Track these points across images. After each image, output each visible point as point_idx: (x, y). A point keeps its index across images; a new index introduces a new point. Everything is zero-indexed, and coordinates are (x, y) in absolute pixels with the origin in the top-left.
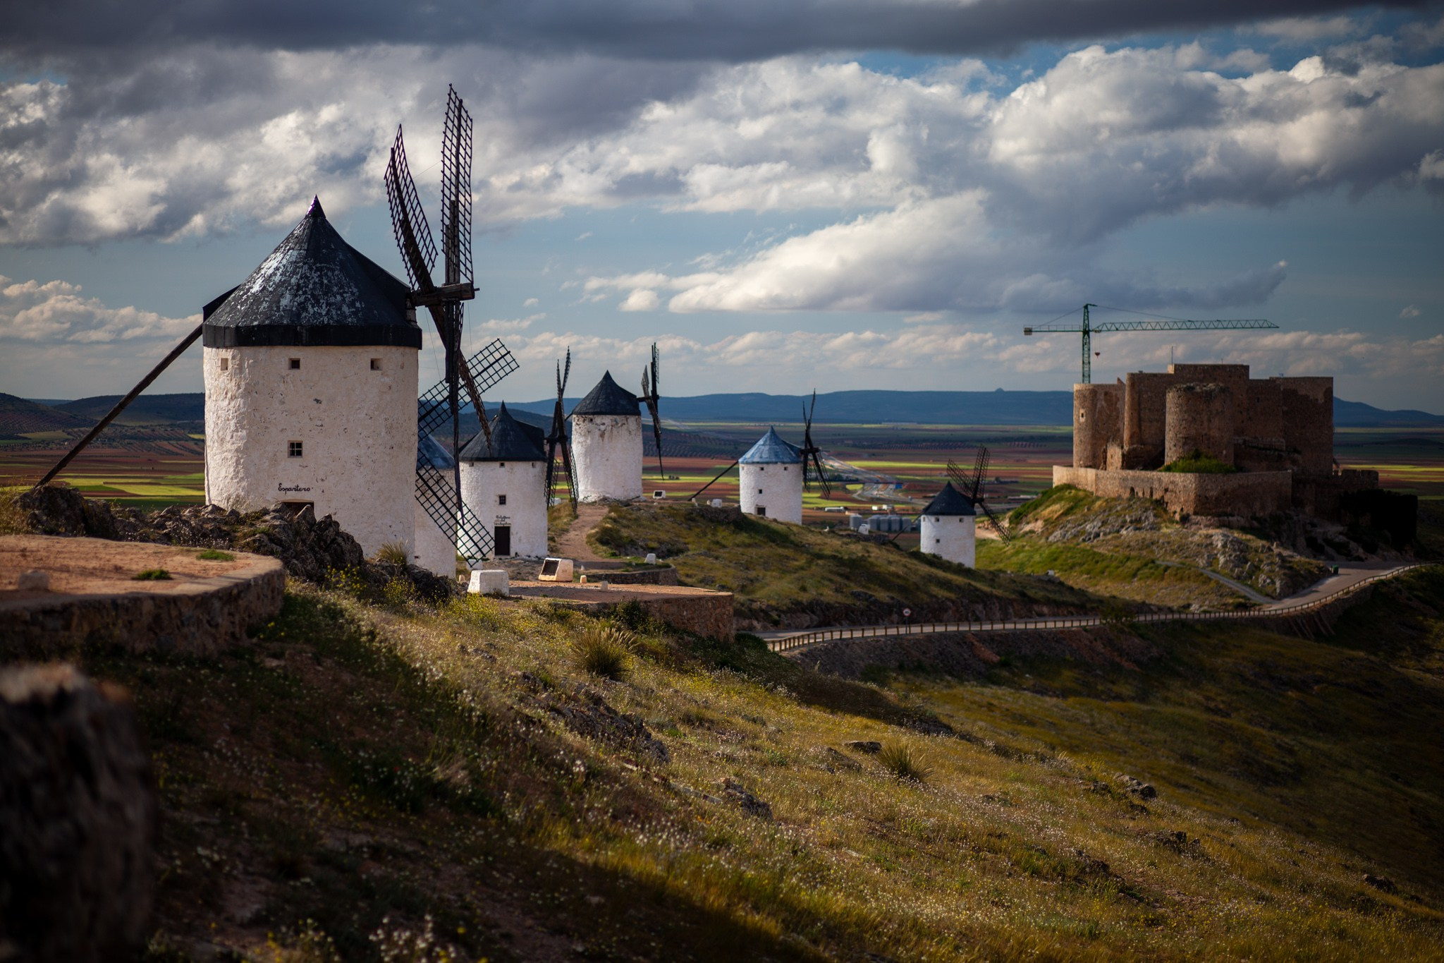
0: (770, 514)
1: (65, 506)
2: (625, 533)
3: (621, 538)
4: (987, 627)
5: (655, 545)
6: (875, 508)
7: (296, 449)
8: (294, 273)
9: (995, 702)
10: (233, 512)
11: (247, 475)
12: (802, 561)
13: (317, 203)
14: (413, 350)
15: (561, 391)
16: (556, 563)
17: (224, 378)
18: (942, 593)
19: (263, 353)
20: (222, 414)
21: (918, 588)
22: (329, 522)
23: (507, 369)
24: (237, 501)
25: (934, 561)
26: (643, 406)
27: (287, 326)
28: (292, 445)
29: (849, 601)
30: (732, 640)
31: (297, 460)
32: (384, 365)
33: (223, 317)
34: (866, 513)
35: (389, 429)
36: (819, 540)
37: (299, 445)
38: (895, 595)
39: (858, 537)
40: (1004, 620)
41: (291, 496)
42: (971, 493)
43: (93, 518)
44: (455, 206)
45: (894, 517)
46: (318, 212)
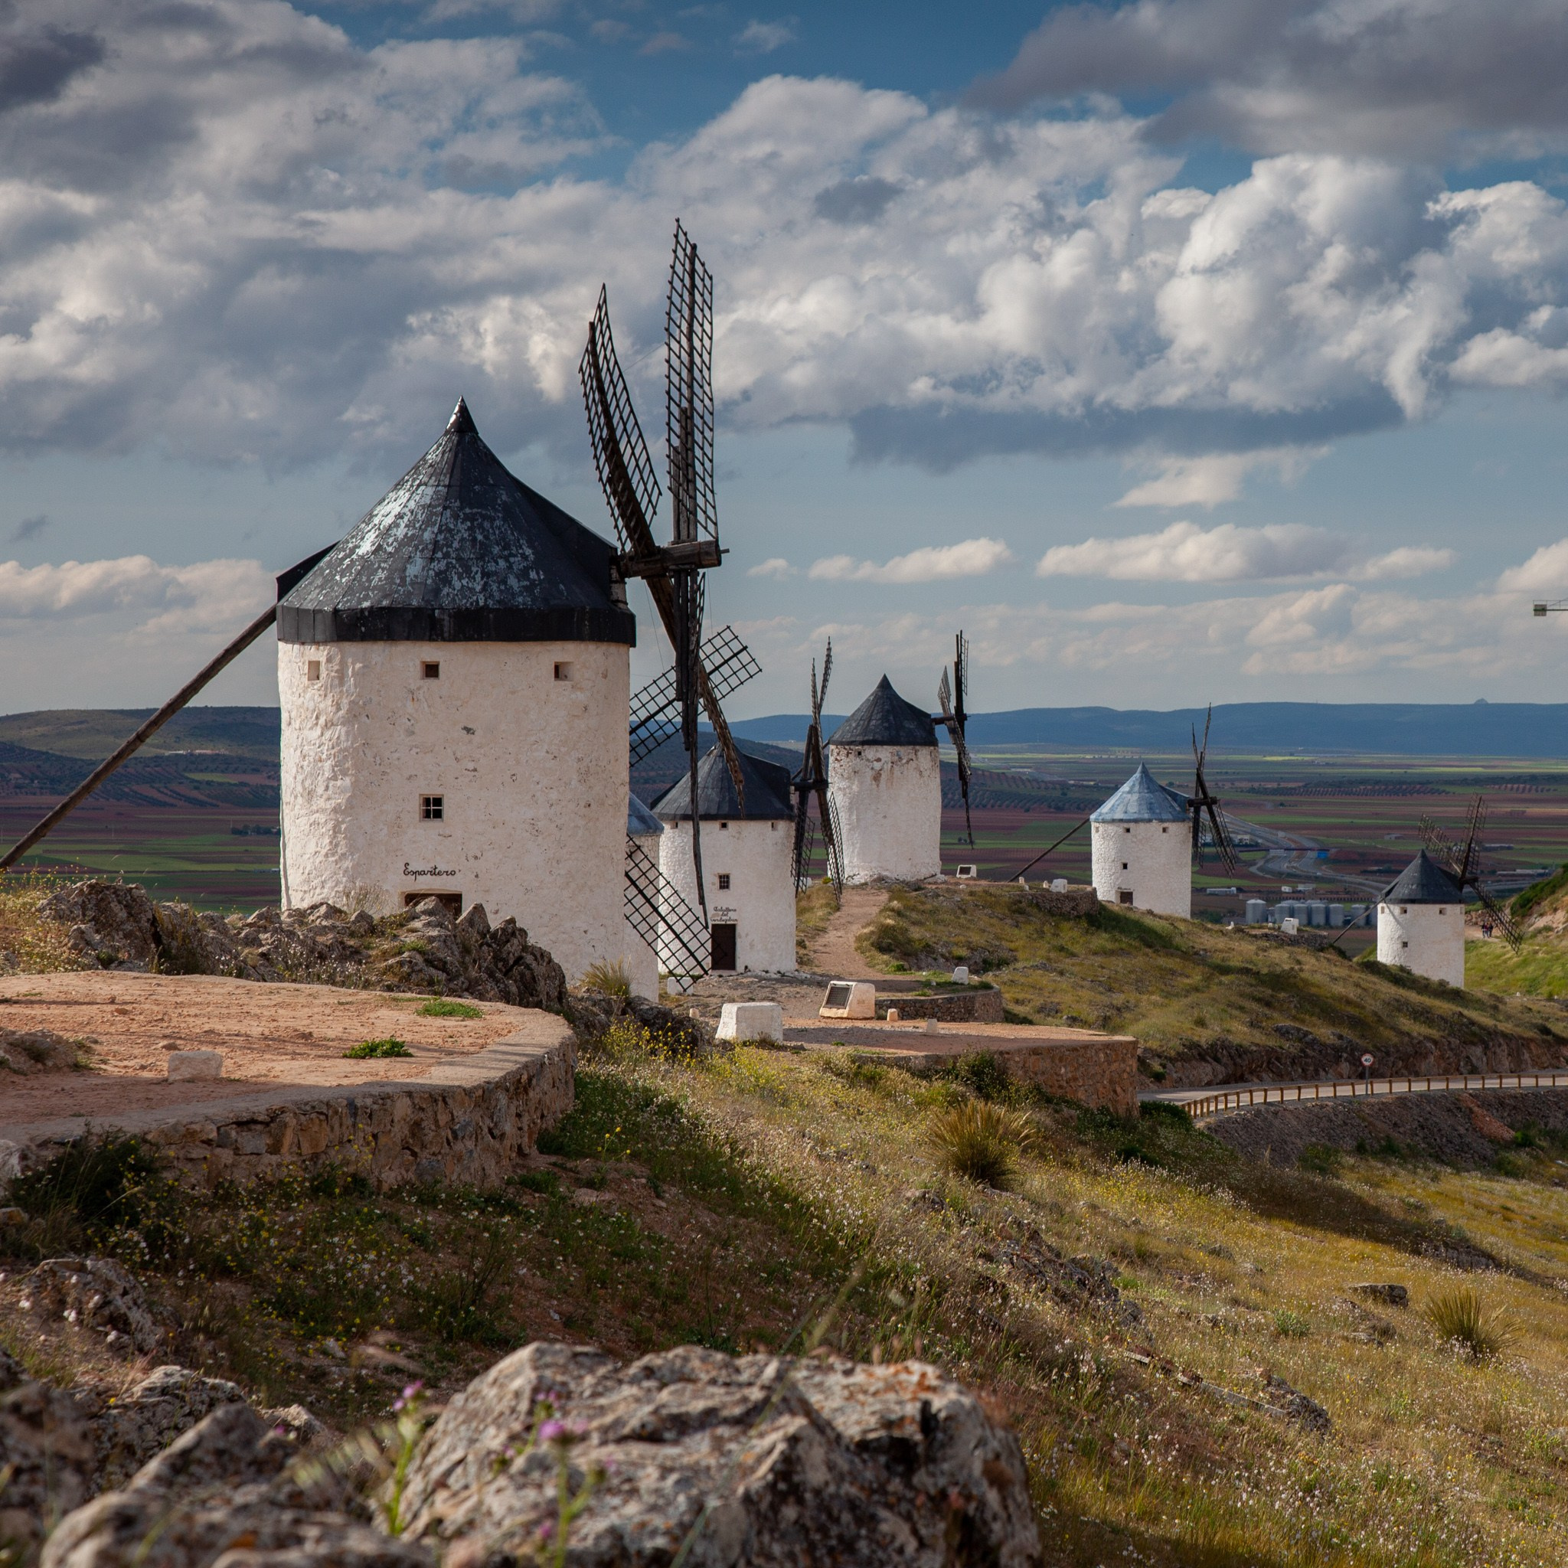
0: (1140, 903)
1: (123, 914)
2: (916, 933)
3: (910, 941)
4: (1492, 1083)
5: (963, 952)
6: (1286, 889)
7: (433, 808)
8: (428, 522)
9: (1513, 1205)
10: (363, 917)
11: (352, 849)
12: (1196, 977)
13: (464, 411)
14: (622, 648)
15: (818, 707)
16: (847, 989)
17: (314, 692)
18: (1418, 1029)
19: (378, 652)
20: (311, 751)
21: (1380, 1020)
22: (512, 931)
23: (743, 675)
24: (363, 897)
25: (1400, 977)
26: (941, 731)
27: (418, 610)
28: (427, 801)
29: (1272, 1042)
30: (1136, 1113)
31: (434, 824)
32: (576, 672)
33: (310, 595)
34: (1272, 897)
35: (585, 776)
36: (1221, 943)
37: (438, 801)
38: (1346, 1032)
39: (1282, 940)
40: (1517, 1071)
41: (424, 884)
42: (1457, 869)
43: (172, 935)
44: (687, 417)
45: (1317, 904)
46: (465, 424)
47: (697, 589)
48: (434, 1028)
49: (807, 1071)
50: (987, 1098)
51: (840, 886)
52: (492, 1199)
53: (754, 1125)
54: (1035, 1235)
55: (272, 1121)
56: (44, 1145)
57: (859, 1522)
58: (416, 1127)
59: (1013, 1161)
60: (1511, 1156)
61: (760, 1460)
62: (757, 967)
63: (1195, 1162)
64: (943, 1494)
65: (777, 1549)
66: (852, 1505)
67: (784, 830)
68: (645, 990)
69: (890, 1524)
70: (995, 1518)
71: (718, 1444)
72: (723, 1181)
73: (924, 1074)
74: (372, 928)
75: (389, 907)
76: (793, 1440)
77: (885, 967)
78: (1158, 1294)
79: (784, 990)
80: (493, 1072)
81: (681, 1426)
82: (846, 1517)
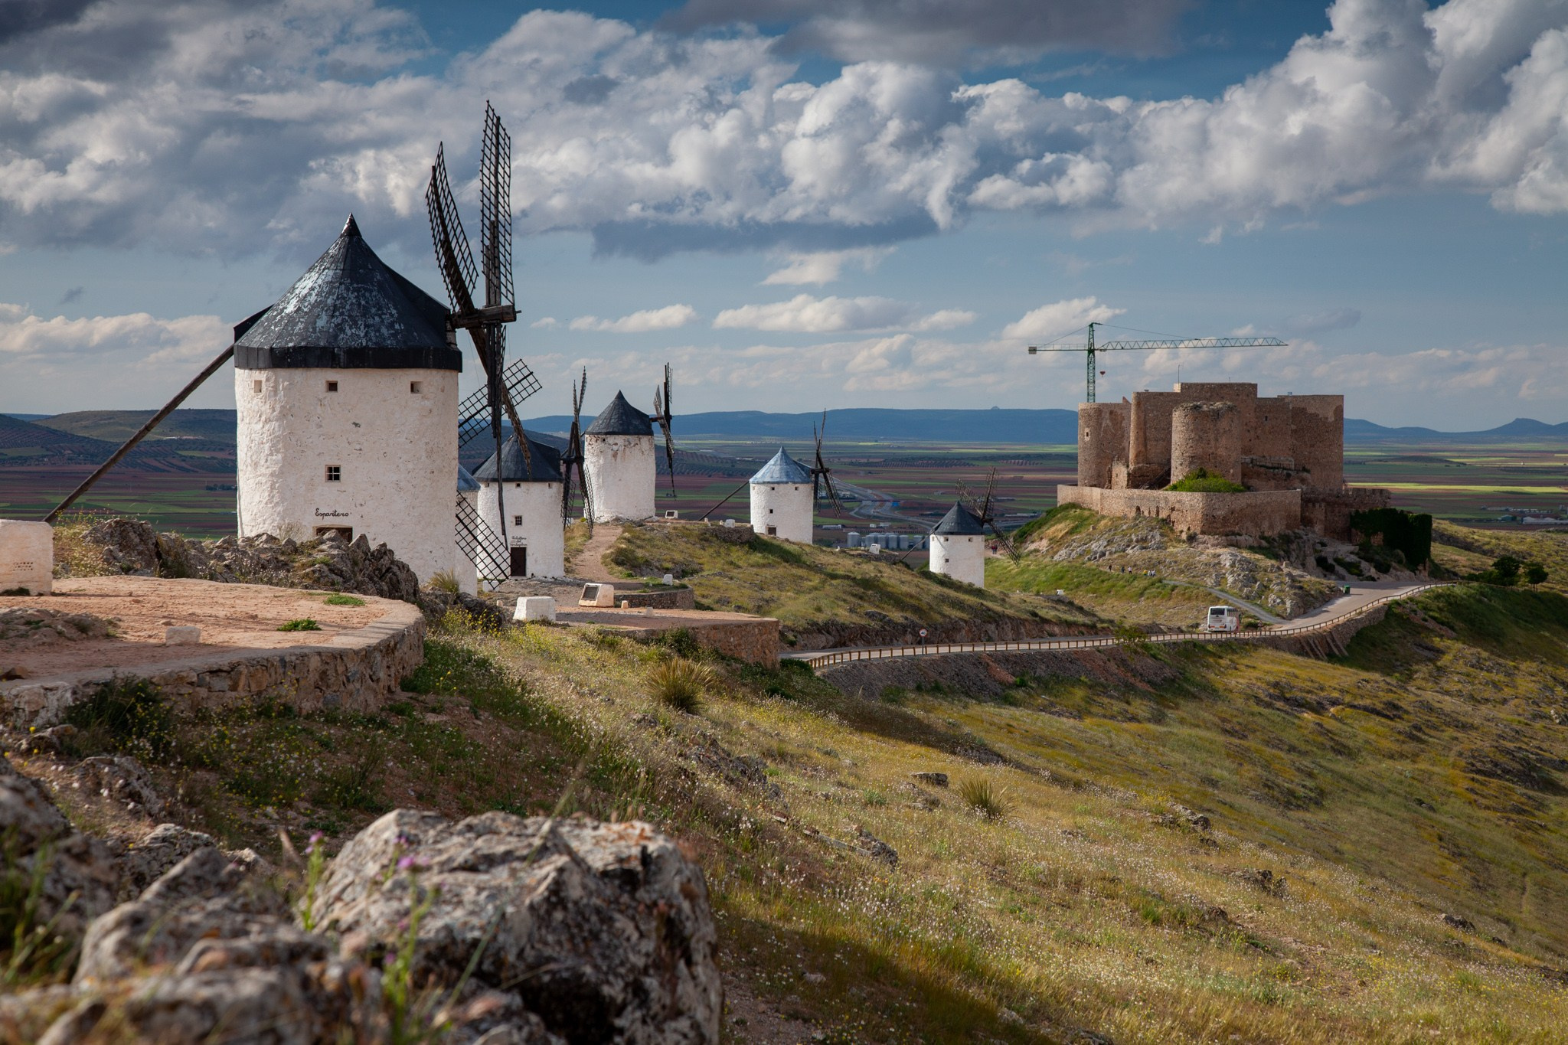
0: (781, 534)
2: (640, 553)
3: (636, 558)
4: (1001, 647)
5: (669, 565)
6: (872, 525)
7: (334, 474)
8: (330, 293)
9: (1014, 724)
10: (290, 542)
11: (283, 499)
12: (816, 580)
13: (352, 222)
14: (454, 373)
15: (577, 411)
16: (596, 588)
17: (258, 400)
18: (955, 614)
19: (298, 375)
20: (256, 437)
21: (931, 608)
22: (384, 551)
23: (530, 390)
24: (290, 529)
25: (944, 581)
26: (655, 426)
27: (324, 348)
28: (330, 469)
29: (863, 622)
30: (778, 666)
31: (335, 483)
32: (425, 388)
33: (255, 338)
34: (864, 530)
35: (430, 453)
36: (831, 559)
37: (337, 469)
38: (909, 615)
39: (869, 558)
40: (1017, 640)
41: (328, 522)
42: (980, 513)
43: (168, 553)
44: (494, 226)
45: (892, 535)
46: (353, 230)
47: (501, 336)
48: (335, 612)
49: (571, 640)
50: (685, 657)
51: (592, 524)
52: (372, 720)
53: (538, 673)
54: (714, 743)
55: (231, 671)
56: (87, 685)
57: (602, 921)
58: (323, 675)
59: (701, 696)
60: (1013, 693)
61: (540, 882)
62: (539, 575)
63: (815, 696)
64: (655, 904)
65: (550, 938)
66: (598, 911)
67: (557, 488)
68: (469, 589)
69: (622, 922)
70: (688, 918)
71: (513, 873)
72: (517, 708)
73: (645, 642)
74: (295, 549)
75: (307, 536)
76: (561, 870)
77: (620, 574)
78: (791, 779)
79: (557, 589)
80: (373, 640)
81: (490, 861)
82: (594, 918)
